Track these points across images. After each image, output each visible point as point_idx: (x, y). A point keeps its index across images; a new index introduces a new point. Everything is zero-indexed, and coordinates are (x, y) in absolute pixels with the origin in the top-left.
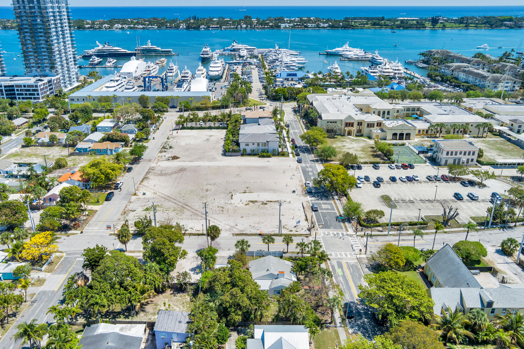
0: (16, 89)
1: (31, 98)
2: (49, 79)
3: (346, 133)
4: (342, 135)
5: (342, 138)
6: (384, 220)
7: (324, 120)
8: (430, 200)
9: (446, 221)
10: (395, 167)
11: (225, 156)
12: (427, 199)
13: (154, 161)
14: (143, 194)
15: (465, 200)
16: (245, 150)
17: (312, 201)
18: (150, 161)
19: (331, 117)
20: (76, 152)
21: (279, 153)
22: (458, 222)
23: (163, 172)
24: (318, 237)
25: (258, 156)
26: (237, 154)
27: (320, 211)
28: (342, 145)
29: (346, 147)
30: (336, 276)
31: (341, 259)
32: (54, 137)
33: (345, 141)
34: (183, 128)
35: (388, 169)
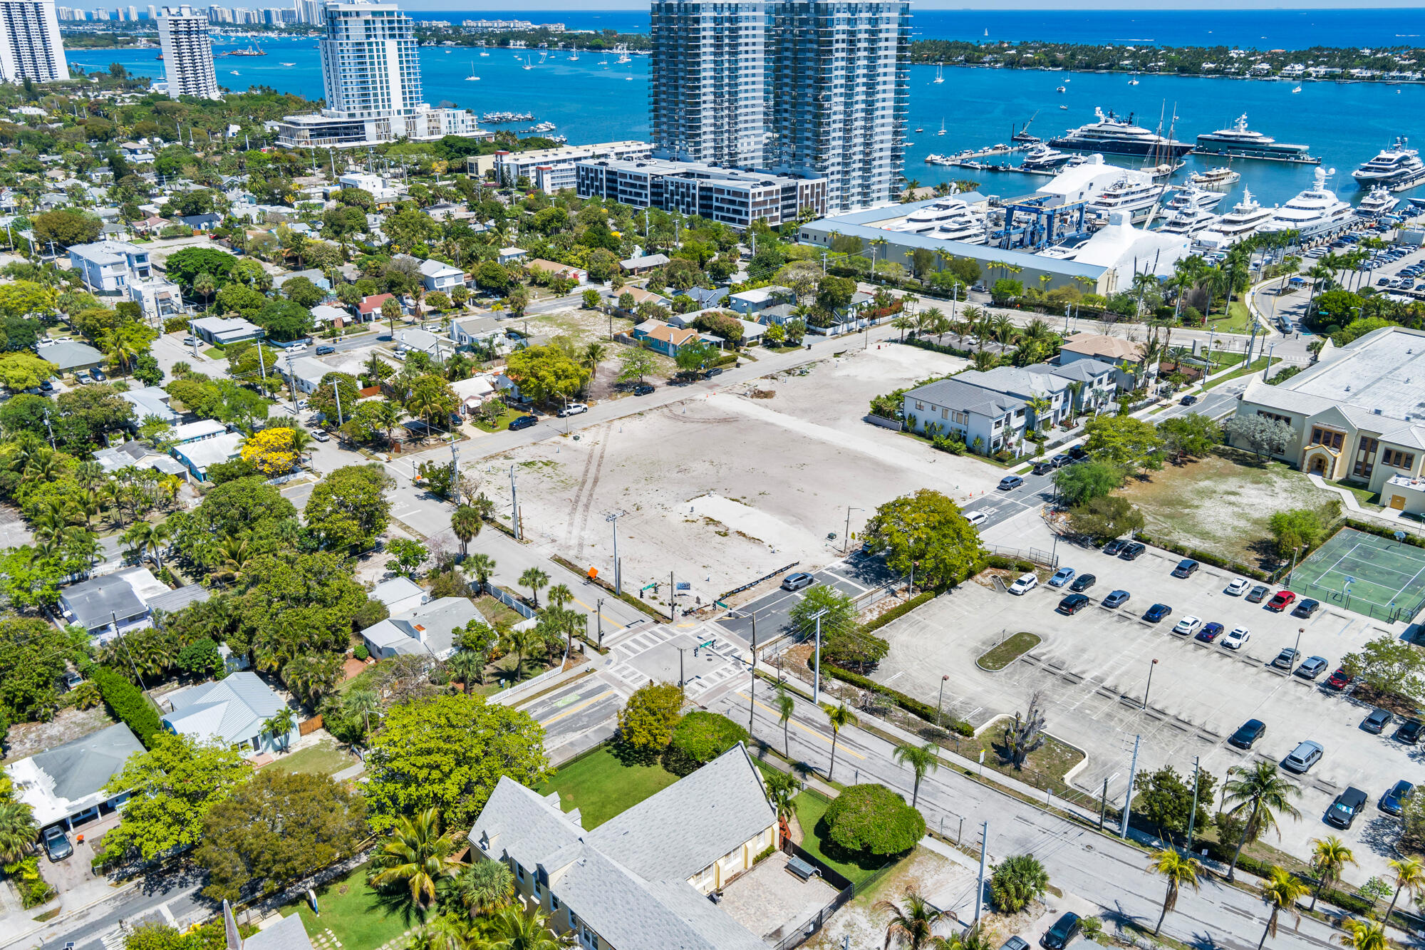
0: (715, 195)
2: (792, 182)
3: (1306, 462)
4: (1295, 467)
5: (1278, 474)
6: (895, 677)
7: (1247, 403)
8: (1137, 701)
9: (1016, 752)
10: (1247, 593)
11: (867, 420)
12: (1132, 696)
13: (718, 390)
14: (576, 438)
15: (1252, 754)
16: (913, 419)
17: (832, 569)
18: (711, 387)
19: (1278, 398)
20: (625, 335)
21: (989, 451)
22: (1068, 778)
23: (688, 414)
24: (675, 631)
25: (932, 443)
26: (892, 424)
27: (796, 593)
28: (1233, 489)
29: (1232, 498)
30: (543, 703)
31: (620, 684)
32: (626, 299)
33: (1270, 483)
34: (910, 341)
35: (1218, 588)
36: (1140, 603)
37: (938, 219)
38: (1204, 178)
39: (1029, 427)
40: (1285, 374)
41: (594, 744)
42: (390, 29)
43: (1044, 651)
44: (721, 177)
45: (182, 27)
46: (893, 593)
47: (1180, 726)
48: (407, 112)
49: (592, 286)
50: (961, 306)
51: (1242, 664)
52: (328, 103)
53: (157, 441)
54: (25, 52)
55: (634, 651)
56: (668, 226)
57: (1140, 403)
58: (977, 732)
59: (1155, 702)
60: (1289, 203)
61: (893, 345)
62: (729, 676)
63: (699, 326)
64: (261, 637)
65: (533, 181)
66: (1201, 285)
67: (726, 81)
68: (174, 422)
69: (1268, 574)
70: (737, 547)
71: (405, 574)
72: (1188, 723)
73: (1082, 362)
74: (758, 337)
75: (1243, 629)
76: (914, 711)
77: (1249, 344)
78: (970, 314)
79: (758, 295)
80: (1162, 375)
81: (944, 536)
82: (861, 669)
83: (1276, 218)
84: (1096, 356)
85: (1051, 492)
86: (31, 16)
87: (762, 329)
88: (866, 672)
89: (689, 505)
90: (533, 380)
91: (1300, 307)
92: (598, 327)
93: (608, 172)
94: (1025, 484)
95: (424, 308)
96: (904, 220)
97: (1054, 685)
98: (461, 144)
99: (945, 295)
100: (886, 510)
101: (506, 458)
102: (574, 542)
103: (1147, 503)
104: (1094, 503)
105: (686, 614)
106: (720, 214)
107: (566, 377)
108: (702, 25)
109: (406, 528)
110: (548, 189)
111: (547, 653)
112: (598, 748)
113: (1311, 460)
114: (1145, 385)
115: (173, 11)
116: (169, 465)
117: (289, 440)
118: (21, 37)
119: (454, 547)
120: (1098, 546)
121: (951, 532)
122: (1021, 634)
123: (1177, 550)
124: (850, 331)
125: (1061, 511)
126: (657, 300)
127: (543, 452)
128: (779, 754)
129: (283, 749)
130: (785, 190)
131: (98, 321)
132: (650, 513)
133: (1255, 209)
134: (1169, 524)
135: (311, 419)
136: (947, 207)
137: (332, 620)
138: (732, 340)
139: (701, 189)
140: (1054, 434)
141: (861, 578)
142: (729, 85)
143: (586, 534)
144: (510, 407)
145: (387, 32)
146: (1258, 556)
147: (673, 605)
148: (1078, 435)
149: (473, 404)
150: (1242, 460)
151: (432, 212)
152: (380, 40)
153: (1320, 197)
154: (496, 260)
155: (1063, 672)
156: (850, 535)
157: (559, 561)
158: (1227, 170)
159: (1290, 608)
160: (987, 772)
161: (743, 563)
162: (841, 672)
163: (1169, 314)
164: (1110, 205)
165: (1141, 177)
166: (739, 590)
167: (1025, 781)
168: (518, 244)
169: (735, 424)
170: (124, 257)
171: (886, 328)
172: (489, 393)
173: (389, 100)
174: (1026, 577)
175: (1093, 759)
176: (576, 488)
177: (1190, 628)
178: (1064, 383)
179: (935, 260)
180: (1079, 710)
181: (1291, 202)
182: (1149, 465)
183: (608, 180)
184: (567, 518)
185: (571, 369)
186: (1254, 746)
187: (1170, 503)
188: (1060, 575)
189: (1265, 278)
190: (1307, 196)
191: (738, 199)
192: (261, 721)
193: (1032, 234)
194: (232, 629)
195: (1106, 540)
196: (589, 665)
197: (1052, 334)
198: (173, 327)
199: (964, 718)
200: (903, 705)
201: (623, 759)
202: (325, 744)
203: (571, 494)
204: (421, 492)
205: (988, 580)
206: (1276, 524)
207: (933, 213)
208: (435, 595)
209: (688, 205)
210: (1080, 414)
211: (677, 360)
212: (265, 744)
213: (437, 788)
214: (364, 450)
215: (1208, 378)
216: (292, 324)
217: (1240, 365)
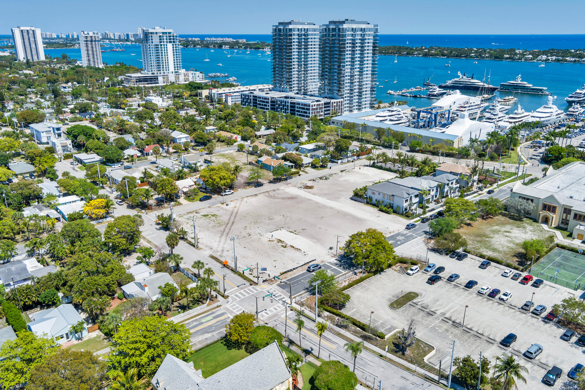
0: (296, 106)
1: (304, 116)
2: (328, 101)
3: (540, 219)
4: (536, 221)
5: (528, 223)
6: (353, 311)
7: (514, 193)
8: (459, 324)
9: (403, 346)
10: (512, 276)
11: (352, 199)
12: (457, 321)
13: (290, 185)
14: (227, 205)
15: (510, 349)
16: (371, 198)
17: (330, 263)
18: (287, 184)
19: (529, 191)
20: (253, 162)
21: (403, 212)
22: (426, 359)
23: (276, 195)
24: (258, 289)
25: (378, 209)
26: (362, 200)
27: (313, 273)
28: (508, 230)
29: (507, 234)
30: (197, 320)
31: (231, 312)
32: (255, 147)
33: (524, 228)
34: (373, 166)
35: (499, 273)
36: (464, 280)
37: (389, 116)
38: (502, 100)
39: (420, 202)
40: (532, 181)
41: (216, 339)
42: (170, 39)
43: (420, 300)
44: (300, 98)
45: (89, 39)
46: (356, 274)
47: (478, 336)
48: (176, 72)
49: (242, 142)
50: (395, 151)
51: (508, 308)
52: (144, 68)
53: (50, 204)
54: (28, 49)
55: (239, 298)
56: (276, 118)
57: (469, 193)
58: (386, 337)
59: (468, 324)
60: (537, 110)
61: (366, 167)
62: (280, 309)
63: (285, 159)
64: (75, 289)
65: (224, 100)
66: (498, 143)
67: (303, 60)
68: (59, 196)
69: (521, 268)
70: (289, 252)
71: (144, 262)
72: (482, 335)
73: (444, 175)
74: (309, 163)
75: (509, 292)
76: (359, 327)
77: (518, 168)
78: (399, 155)
79: (311, 146)
80: (480, 181)
81: (378, 249)
82: (338, 307)
83: (532, 117)
84: (451, 173)
85: (428, 230)
86: (31, 35)
87: (310, 160)
88: (340, 309)
89: (271, 234)
90: (210, 180)
91: (541, 153)
92: (243, 159)
93: (254, 96)
94: (417, 227)
95: (171, 150)
96: (374, 116)
97: (423, 316)
98: (196, 85)
99: (389, 147)
100: (353, 237)
101: (196, 213)
102: (220, 249)
103: (470, 235)
104: (446, 235)
105: (264, 281)
106: (298, 113)
107: (225, 179)
108: (293, 37)
109: (149, 242)
110: (230, 103)
111: (201, 298)
112: (218, 341)
113: (543, 218)
114: (472, 185)
115: (86, 33)
116: (53, 214)
117: (104, 204)
118: (27, 43)
119: (167, 250)
120: (447, 254)
121: (381, 247)
122: (410, 293)
123: (482, 256)
124: (348, 161)
125: (432, 239)
126: (268, 148)
127: (213, 211)
128: (297, 345)
129: (79, 339)
130: (325, 104)
131: (35, 154)
132: (254, 237)
133: (523, 113)
134: (479, 245)
135: (117, 196)
136: (393, 111)
137: (107, 282)
138: (298, 165)
139: (291, 103)
140: (432, 206)
141: (342, 267)
142: (304, 61)
143: (225, 246)
144: (201, 191)
145: (168, 41)
146: (517, 260)
147: (258, 278)
148: (442, 206)
149: (185, 190)
150: (512, 218)
151: (181, 112)
152: (165, 43)
153: (550, 108)
154: (203, 131)
155: (427, 310)
156: (338, 248)
157: (212, 257)
158: (512, 97)
159: (531, 283)
160: (390, 356)
161: (291, 259)
162: (329, 308)
163: (484, 156)
164: (462, 111)
165: (476, 100)
166: (288, 271)
167: (406, 360)
168: (214, 125)
169: (295, 200)
170: (51, 129)
171: (363, 160)
172: (193, 185)
173: (168, 68)
174: (414, 267)
175: (438, 351)
176: (224, 226)
177: (485, 291)
178: (436, 184)
179: (386, 132)
180: (433, 328)
181: (538, 110)
182: (471, 219)
183: (253, 99)
184: (219, 239)
185: (226, 176)
186: (511, 346)
187: (480, 236)
188: (429, 267)
189: (526, 141)
190: (545, 107)
191: (306, 107)
192: (70, 326)
193: (429, 122)
194: (64, 285)
195: (450, 252)
196: (219, 303)
197: (433, 164)
198: (67, 157)
199: (382, 330)
200: (354, 324)
201: (228, 347)
202: (98, 337)
203: (222, 228)
204: (158, 227)
205: (398, 268)
206: (525, 245)
207: (387, 113)
208: (156, 272)
209: (286, 110)
210: (443, 197)
211: (273, 173)
212: (71, 336)
213: (138, 359)
214: (137, 209)
215: (500, 183)
216: (115, 156)
217: (514, 177)
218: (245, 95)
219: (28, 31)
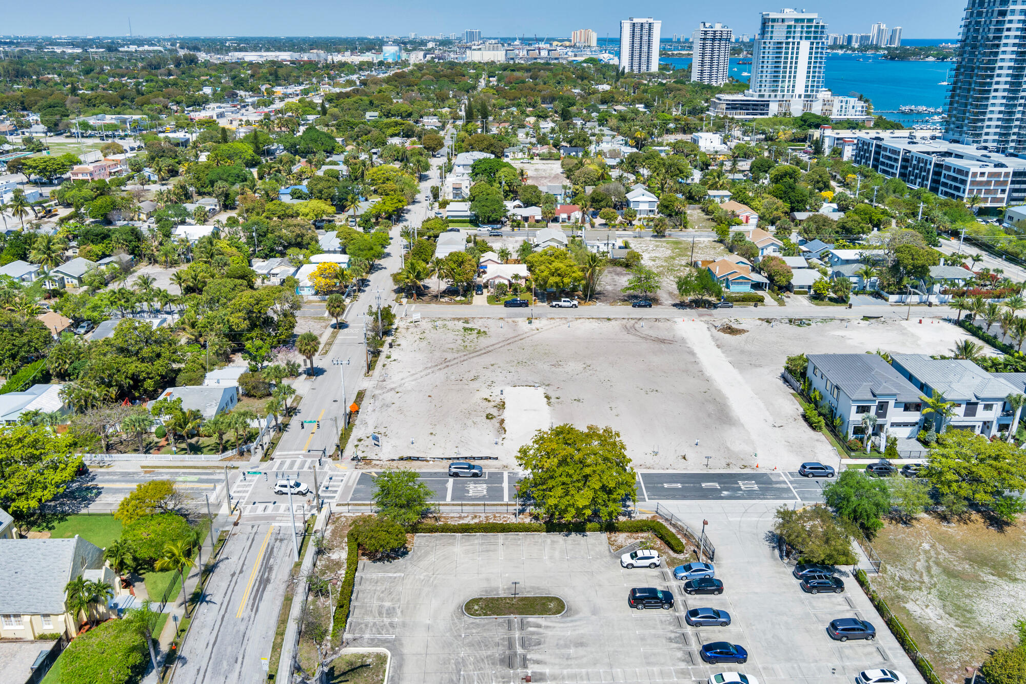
0: (944, 172)
1: (952, 196)
6: (389, 574)
11: (783, 375)
13: (703, 318)
14: (531, 322)
16: (809, 383)
18: (701, 315)
20: (699, 263)
21: (846, 436)
23: (643, 328)
24: (329, 467)
26: (795, 384)
30: (176, 473)
32: (737, 237)
36: (725, 634)
39: (927, 427)
42: (807, 32)
43: (545, 623)
45: (709, 36)
46: (519, 513)
48: (806, 96)
54: (636, 54)
55: (280, 468)
68: (330, 252)
70: (480, 429)
86: (645, 31)
89: (509, 389)
93: (878, 146)
95: (598, 220)
97: (490, 656)
98: (814, 120)
101: (465, 322)
102: (392, 386)
105: (356, 459)
106: (944, 189)
108: (1009, 18)
115: (707, 25)
118: (637, 45)
122: (554, 599)
124: (920, 302)
132: (474, 385)
138: (777, 284)
139: (936, 165)
141: (517, 491)
143: (408, 384)
145: (804, 35)
149: (499, 282)
152: (796, 40)
155: (519, 651)
157: (360, 394)
161: (460, 442)
173: (794, 86)
176: (464, 353)
183: (875, 153)
184: (420, 369)
187: (983, 560)
188: (687, 568)
191: (960, 177)
196: (239, 464)
198: (443, 205)
203: (454, 355)
205: (628, 542)
209: (923, 179)
214: (401, 294)
216: (484, 212)
218: (864, 143)
219: (642, 25)
